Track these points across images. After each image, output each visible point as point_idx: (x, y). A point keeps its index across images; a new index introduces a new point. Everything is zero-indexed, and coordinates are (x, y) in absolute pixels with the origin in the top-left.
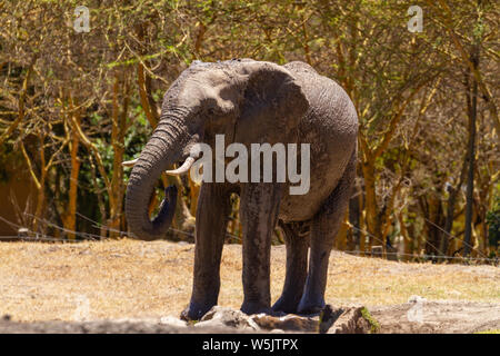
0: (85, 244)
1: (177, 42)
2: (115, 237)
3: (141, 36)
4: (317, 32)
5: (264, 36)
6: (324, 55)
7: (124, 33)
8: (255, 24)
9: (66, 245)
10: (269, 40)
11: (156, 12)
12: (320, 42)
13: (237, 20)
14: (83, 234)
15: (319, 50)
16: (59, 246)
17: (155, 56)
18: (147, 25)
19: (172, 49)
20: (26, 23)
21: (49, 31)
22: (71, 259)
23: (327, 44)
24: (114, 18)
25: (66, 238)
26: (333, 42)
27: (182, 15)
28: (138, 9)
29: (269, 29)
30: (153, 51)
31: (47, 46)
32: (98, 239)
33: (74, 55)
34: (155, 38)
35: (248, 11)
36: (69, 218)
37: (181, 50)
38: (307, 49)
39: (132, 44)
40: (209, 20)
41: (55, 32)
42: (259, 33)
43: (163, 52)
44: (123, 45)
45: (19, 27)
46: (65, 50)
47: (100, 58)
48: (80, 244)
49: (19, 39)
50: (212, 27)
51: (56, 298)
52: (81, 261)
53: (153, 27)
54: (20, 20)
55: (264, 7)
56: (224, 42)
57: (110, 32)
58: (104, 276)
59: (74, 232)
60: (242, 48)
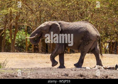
0: (72, 54)
1: (88, 17)
2: (77, 53)
3: (81, 16)
4: (114, 14)
5: (104, 15)
6: (115, 18)
7: (78, 15)
8: (102, 13)
9: (68, 54)
10: (105, 16)
11: (84, 11)
12: (114, 16)
13: (99, 12)
14: (71, 52)
15: (114, 18)
16: (67, 54)
17: (84, 19)
18: (82, 13)
19: (87, 18)
20: (60, 14)
21: (64, 15)
22: (69, 57)
23: (116, 16)
24: (76, 13)
25: (68, 53)
26: (117, 16)
27: (89, 12)
28: (81, 11)
29: (105, 14)
30: (84, 18)
31: (64, 18)
32: (74, 53)
33: (69, 20)
34: (84, 16)
35: (101, 11)
36: (69, 49)
37: (89, 18)
38: (112, 18)
39: (80, 17)
40: (94, 12)
41: (66, 15)
42: (103, 15)
43: (85, 19)
44: (78, 17)
45: (59, 14)
46: (67, 19)
47: (74, 20)
48: (71, 54)
49: (59, 17)
50: (94, 14)
51: (67, 64)
52: (71, 57)
53: (83, 14)
54: (59, 13)
55: (104, 10)
56: (97, 16)
57: (76, 15)
58: (75, 60)
59: (69, 52)
60: (100, 18)
